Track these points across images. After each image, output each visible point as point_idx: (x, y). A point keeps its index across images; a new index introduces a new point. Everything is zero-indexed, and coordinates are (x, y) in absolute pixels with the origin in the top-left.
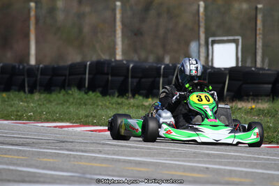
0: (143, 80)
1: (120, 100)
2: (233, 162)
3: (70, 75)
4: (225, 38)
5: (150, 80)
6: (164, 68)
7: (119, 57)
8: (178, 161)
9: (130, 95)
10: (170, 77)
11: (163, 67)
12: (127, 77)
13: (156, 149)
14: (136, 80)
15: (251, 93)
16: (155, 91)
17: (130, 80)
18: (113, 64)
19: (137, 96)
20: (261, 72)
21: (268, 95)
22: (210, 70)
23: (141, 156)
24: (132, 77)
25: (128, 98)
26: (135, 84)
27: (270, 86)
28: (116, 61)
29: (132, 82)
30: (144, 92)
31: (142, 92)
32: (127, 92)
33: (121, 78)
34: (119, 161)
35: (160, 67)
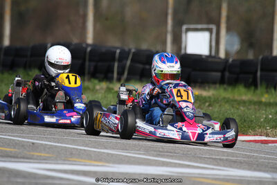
0: (100, 64)
3: (31, 56)
4: (199, 26)
5: (107, 64)
6: (120, 53)
10: (124, 62)
11: (118, 51)
12: (84, 61)
14: (93, 64)
15: (200, 80)
16: (110, 75)
17: (87, 63)
19: (93, 80)
20: (210, 60)
21: (214, 83)
24: (89, 60)
26: (92, 68)
27: (218, 74)
29: (89, 66)
30: (102, 76)
31: (98, 75)
32: (84, 75)
35: (115, 52)
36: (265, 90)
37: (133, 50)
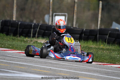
0: (24, 30)
1: (14, 38)
2: (62, 67)
4: (60, 14)
5: (28, 30)
7: (14, 19)
8: (38, 65)
9: (18, 36)
10: (36, 29)
11: (33, 24)
12: (17, 28)
13: (29, 59)
14: (21, 30)
16: (29, 34)
17: (19, 29)
18: (12, 22)
19: (21, 36)
20: (75, 29)
22: (53, 27)
23: (22, 62)
24: (20, 28)
25: (17, 37)
27: (79, 35)
28: (13, 21)
30: (25, 35)
31: (23, 35)
32: (17, 34)
33: (15, 28)
34: (12, 63)
35: (32, 25)
36: (101, 43)
37: (40, 24)
